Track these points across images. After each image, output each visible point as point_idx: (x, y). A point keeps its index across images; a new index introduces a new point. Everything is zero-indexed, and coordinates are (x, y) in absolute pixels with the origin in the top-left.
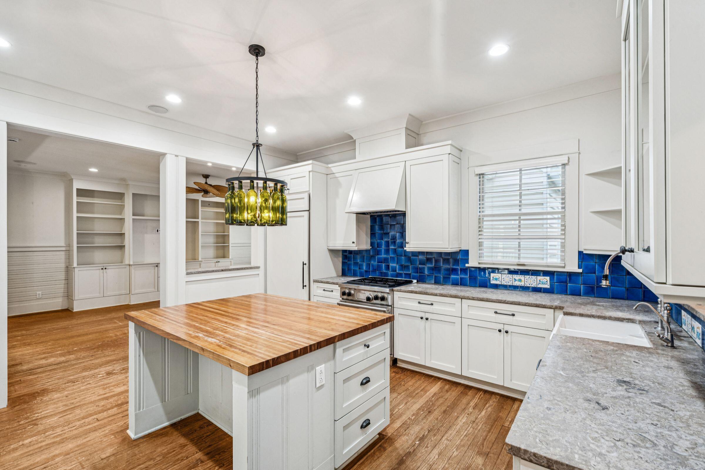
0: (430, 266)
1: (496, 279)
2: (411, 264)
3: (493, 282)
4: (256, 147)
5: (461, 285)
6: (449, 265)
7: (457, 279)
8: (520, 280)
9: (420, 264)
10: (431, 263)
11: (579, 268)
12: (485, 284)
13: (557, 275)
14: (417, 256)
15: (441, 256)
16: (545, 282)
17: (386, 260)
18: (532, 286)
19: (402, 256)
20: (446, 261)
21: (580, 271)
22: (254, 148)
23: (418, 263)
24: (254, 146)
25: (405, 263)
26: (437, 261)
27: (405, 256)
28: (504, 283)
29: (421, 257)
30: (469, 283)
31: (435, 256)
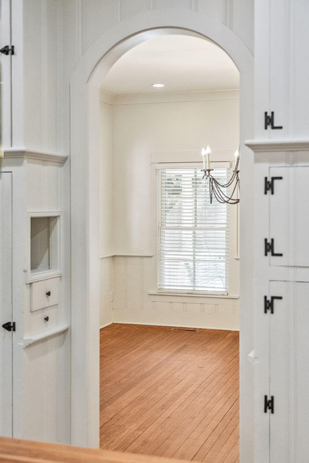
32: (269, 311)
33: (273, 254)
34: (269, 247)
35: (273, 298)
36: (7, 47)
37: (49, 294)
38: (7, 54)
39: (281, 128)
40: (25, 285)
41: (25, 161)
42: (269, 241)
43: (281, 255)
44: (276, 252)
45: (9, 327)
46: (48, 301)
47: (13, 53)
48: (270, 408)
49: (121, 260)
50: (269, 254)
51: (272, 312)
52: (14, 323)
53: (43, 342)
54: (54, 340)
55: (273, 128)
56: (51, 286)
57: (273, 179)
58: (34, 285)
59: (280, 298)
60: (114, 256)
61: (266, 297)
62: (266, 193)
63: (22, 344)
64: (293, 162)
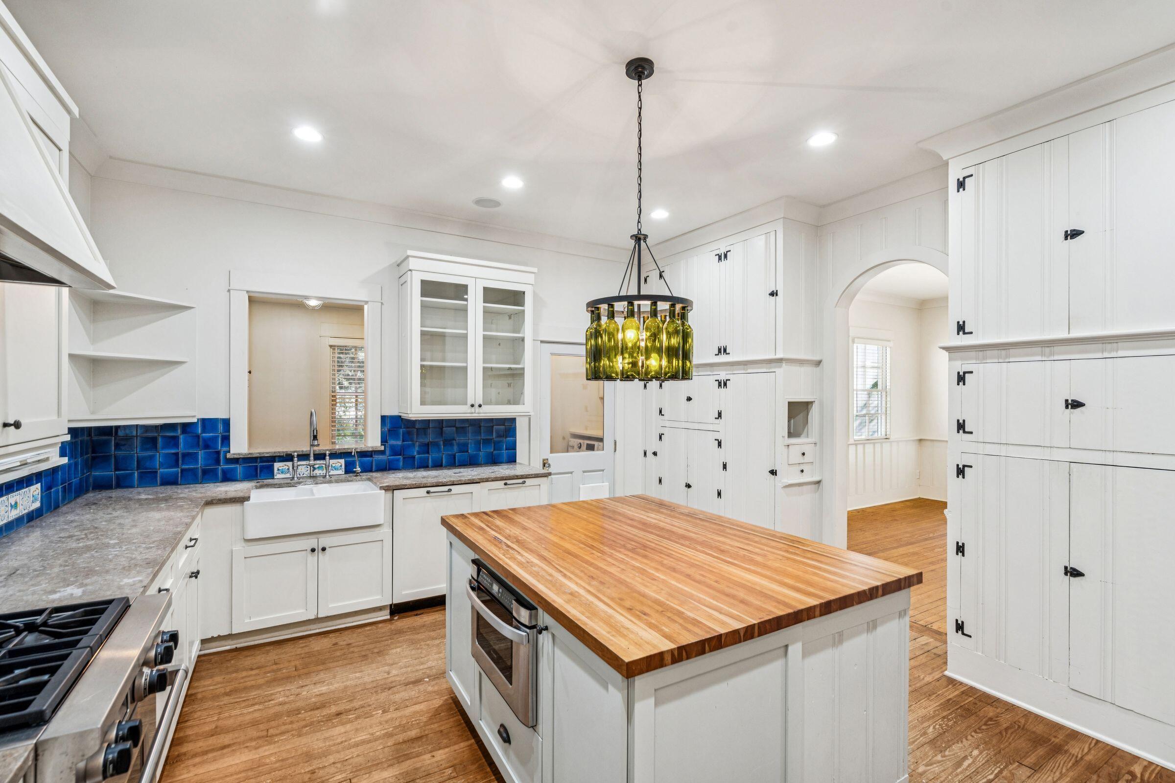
32: (961, 476)
33: (964, 432)
34: (961, 426)
35: (964, 466)
36: (773, 291)
37: (803, 454)
38: (773, 296)
39: (971, 333)
40: (783, 447)
41: (784, 364)
42: (961, 421)
43: (971, 433)
44: (966, 430)
45: (773, 472)
46: (804, 459)
47: (777, 295)
48: (960, 552)
49: (928, 443)
50: (961, 431)
51: (964, 478)
52: (776, 471)
53: (799, 486)
54: (809, 487)
55: (964, 333)
56: (805, 449)
57: (965, 373)
58: (790, 446)
59: (971, 467)
60: (920, 440)
61: (958, 465)
62: (958, 384)
63: (781, 485)
64: (983, 360)
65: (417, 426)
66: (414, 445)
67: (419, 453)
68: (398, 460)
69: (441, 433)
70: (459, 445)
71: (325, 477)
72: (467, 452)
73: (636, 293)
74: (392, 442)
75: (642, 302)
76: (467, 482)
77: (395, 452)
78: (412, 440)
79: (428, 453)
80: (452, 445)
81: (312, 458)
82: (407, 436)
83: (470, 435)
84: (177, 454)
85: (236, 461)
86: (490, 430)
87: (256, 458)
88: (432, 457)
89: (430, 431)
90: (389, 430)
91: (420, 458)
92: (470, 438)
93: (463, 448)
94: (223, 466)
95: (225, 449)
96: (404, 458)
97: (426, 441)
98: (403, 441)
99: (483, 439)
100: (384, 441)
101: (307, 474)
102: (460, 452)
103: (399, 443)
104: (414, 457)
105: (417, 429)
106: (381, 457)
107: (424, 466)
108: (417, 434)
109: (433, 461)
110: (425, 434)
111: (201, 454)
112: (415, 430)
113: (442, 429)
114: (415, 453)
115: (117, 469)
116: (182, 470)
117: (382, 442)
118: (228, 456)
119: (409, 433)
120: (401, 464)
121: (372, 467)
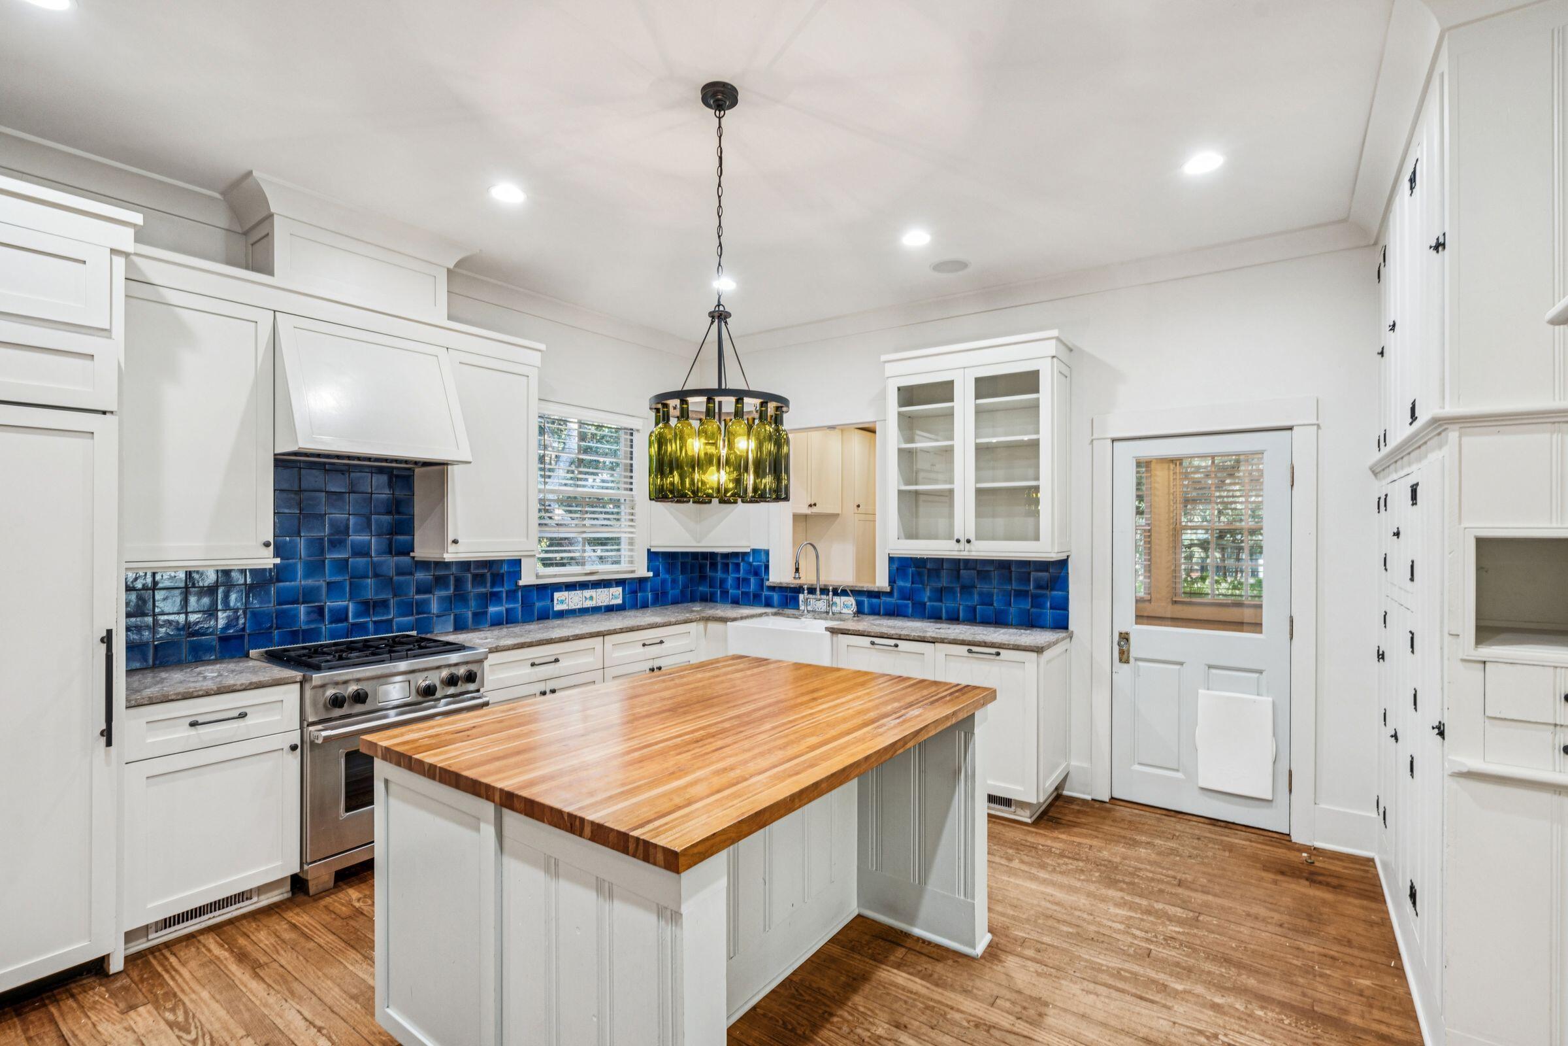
0: (443, 593)
1: (562, 602)
2: (395, 595)
3: (558, 607)
4: (717, 320)
5: (507, 623)
6: (485, 587)
7: (500, 613)
8: (591, 598)
9: (418, 592)
10: (447, 587)
11: (648, 571)
12: (546, 615)
13: (629, 583)
14: (411, 574)
15: (468, 570)
16: (614, 595)
17: (308, 595)
18: (605, 604)
19: (368, 577)
20: (478, 579)
21: (651, 574)
22: (712, 322)
23: (413, 589)
24: (713, 317)
25: (376, 593)
26: (459, 582)
27: (376, 575)
28: (572, 606)
29: (420, 575)
30: (522, 615)
31: (454, 570)
65: (929, 566)
66: (924, 589)
67: (930, 599)
68: (906, 606)
69: (958, 577)
70: (981, 594)
71: (827, 613)
72: (992, 605)
73: (716, 387)
74: (900, 583)
75: (724, 399)
76: (917, 638)
77: (906, 595)
78: (922, 583)
79: (941, 601)
80: (971, 594)
81: (818, 592)
82: (917, 578)
83: (995, 582)
84: (738, 578)
85: (772, 588)
86: (1025, 579)
87: (786, 588)
88: (945, 606)
89: (944, 573)
90: (897, 569)
91: (932, 607)
92: (994, 587)
93: (987, 600)
94: (765, 593)
95: (766, 577)
96: (913, 604)
97: (940, 585)
98: (913, 583)
99: (1015, 590)
100: (892, 581)
101: (824, 609)
102: (983, 604)
103: (908, 585)
104: (925, 604)
105: (929, 570)
106: (888, 599)
107: (936, 617)
108: (929, 576)
109: (947, 612)
110: (938, 577)
111: (752, 580)
112: (926, 571)
113: (958, 572)
114: (926, 600)
115: (710, 587)
116: (742, 593)
117: (890, 582)
118: (767, 583)
119: (920, 574)
120: (910, 610)
121: (880, 611)
